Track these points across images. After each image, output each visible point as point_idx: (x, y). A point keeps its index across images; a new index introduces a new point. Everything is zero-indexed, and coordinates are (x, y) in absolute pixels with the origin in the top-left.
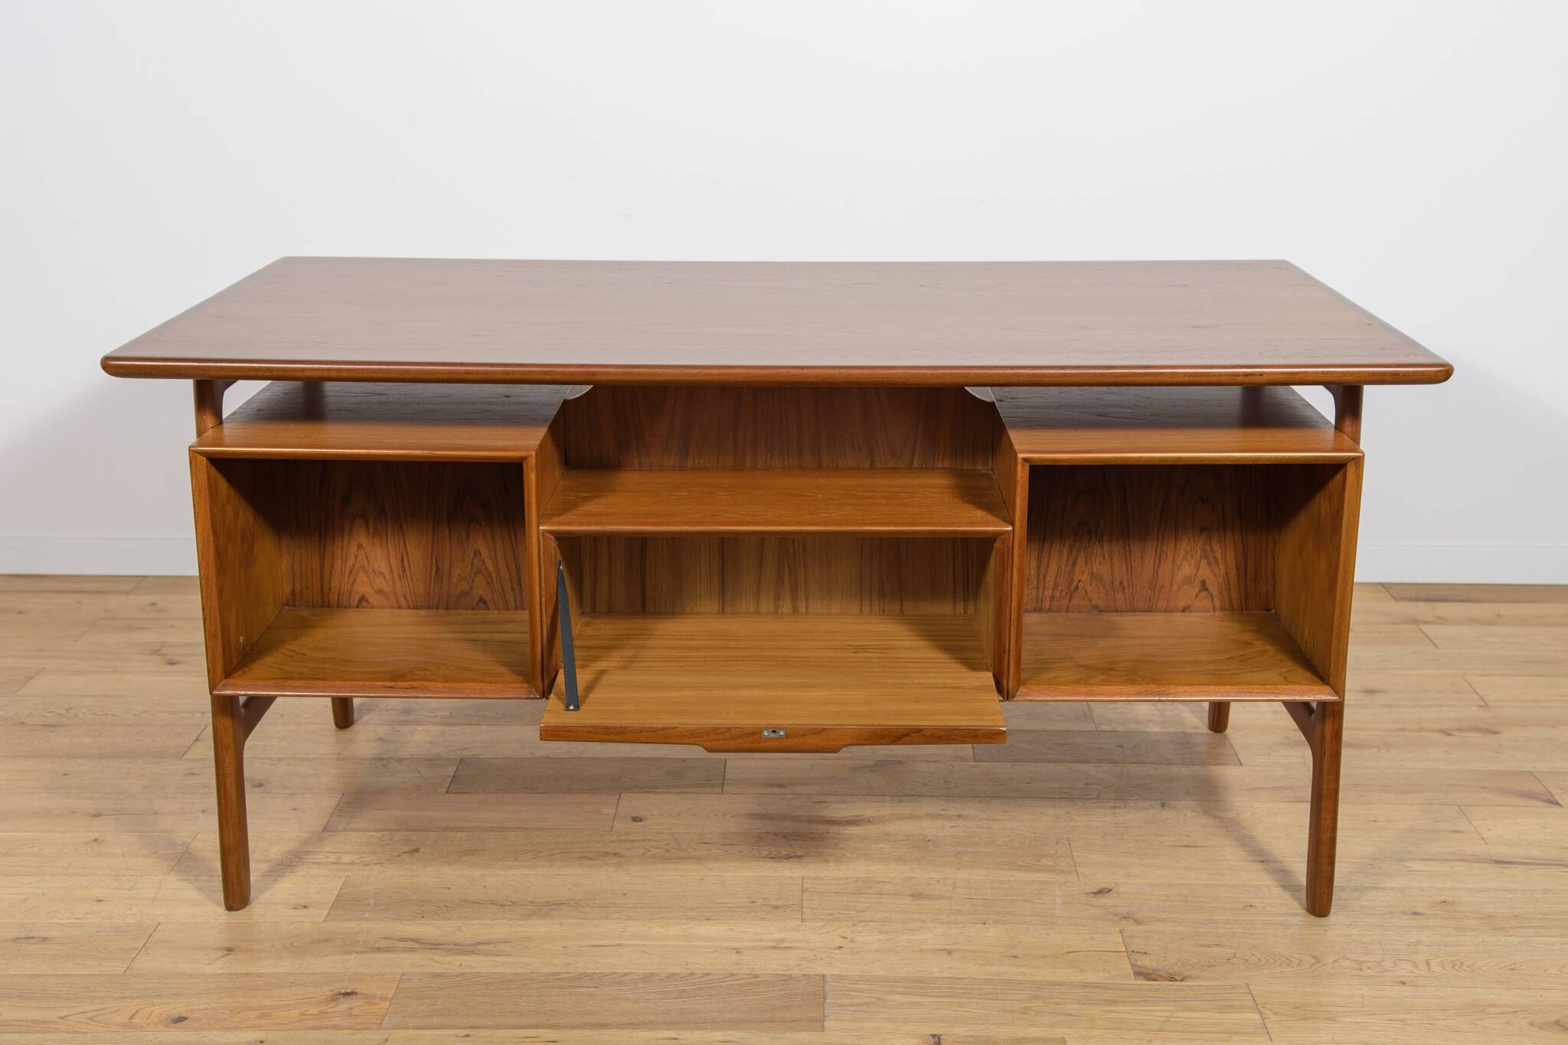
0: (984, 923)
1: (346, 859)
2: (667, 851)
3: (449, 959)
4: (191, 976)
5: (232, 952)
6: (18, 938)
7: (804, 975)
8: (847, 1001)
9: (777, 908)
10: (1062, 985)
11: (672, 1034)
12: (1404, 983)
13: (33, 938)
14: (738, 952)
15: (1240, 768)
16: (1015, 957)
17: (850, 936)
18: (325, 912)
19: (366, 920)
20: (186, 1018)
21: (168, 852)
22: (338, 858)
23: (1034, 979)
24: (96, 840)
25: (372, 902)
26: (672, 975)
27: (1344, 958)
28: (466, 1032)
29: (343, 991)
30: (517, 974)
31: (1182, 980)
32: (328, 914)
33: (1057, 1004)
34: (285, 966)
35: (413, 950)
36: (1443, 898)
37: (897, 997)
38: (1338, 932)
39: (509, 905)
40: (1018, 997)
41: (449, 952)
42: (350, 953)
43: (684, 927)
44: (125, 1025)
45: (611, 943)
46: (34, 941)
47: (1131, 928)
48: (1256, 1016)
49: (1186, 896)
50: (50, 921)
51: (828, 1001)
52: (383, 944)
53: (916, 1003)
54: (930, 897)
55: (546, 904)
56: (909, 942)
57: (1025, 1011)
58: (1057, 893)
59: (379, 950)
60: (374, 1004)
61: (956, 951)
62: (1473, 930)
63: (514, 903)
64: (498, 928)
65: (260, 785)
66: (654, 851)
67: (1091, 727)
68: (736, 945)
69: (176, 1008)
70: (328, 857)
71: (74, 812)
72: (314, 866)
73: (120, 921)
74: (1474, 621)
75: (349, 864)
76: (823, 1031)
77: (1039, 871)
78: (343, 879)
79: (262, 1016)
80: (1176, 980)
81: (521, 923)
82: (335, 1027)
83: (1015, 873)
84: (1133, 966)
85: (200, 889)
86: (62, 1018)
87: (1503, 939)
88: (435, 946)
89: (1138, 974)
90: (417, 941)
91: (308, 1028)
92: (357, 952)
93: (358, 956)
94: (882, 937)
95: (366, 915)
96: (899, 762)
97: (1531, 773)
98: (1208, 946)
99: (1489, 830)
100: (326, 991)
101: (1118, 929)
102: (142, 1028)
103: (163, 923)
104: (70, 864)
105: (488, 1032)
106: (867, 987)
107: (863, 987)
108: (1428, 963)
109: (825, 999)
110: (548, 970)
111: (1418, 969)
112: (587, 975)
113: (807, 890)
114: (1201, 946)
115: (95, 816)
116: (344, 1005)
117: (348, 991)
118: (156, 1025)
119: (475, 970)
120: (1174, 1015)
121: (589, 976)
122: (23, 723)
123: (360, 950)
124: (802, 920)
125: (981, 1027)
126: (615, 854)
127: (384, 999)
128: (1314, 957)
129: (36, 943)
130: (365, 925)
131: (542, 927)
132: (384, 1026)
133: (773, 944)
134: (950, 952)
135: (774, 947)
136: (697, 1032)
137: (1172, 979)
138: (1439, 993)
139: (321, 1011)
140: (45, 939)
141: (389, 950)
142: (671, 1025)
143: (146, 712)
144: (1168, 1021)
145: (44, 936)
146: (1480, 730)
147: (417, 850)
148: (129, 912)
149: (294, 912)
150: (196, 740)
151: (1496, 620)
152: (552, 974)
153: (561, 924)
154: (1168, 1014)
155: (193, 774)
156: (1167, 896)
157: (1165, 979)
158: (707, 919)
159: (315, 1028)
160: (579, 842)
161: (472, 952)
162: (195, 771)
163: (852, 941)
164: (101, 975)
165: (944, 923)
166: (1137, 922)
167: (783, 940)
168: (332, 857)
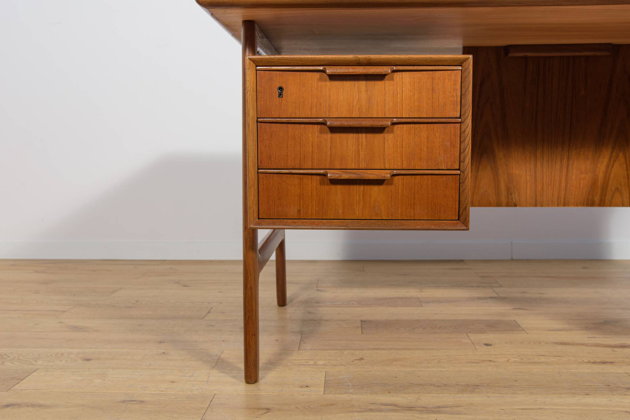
1: (320, 363)
5: (270, 411)
6: (125, 401)
13: (134, 401)
19: (352, 394)
21: (209, 359)
22: (315, 362)
24: (164, 353)
25: (350, 384)
32: (324, 391)
35: (396, 411)
39: (443, 386)
41: (422, 412)
42: (353, 412)
46: (133, 402)
50: (144, 392)
52: (372, 407)
55: (467, 385)
59: (371, 410)
63: (446, 385)
70: (308, 362)
71: (148, 341)
72: (302, 366)
73: (188, 393)
75: (323, 365)
78: (324, 373)
81: (459, 396)
85: (234, 377)
88: (409, 408)
90: (395, 405)
92: (357, 412)
93: (359, 414)
95: (351, 391)
103: (217, 394)
104: (151, 364)
115: (161, 342)
122: (114, 306)
123: (358, 410)
129: (136, 404)
130: (354, 396)
140: (142, 402)
141: (380, 411)
143: (178, 302)
145: (142, 400)
147: (364, 358)
148: (194, 388)
149: (301, 389)
150: (208, 312)
155: (212, 326)
160: (461, 355)
162: (212, 324)
168: (311, 362)
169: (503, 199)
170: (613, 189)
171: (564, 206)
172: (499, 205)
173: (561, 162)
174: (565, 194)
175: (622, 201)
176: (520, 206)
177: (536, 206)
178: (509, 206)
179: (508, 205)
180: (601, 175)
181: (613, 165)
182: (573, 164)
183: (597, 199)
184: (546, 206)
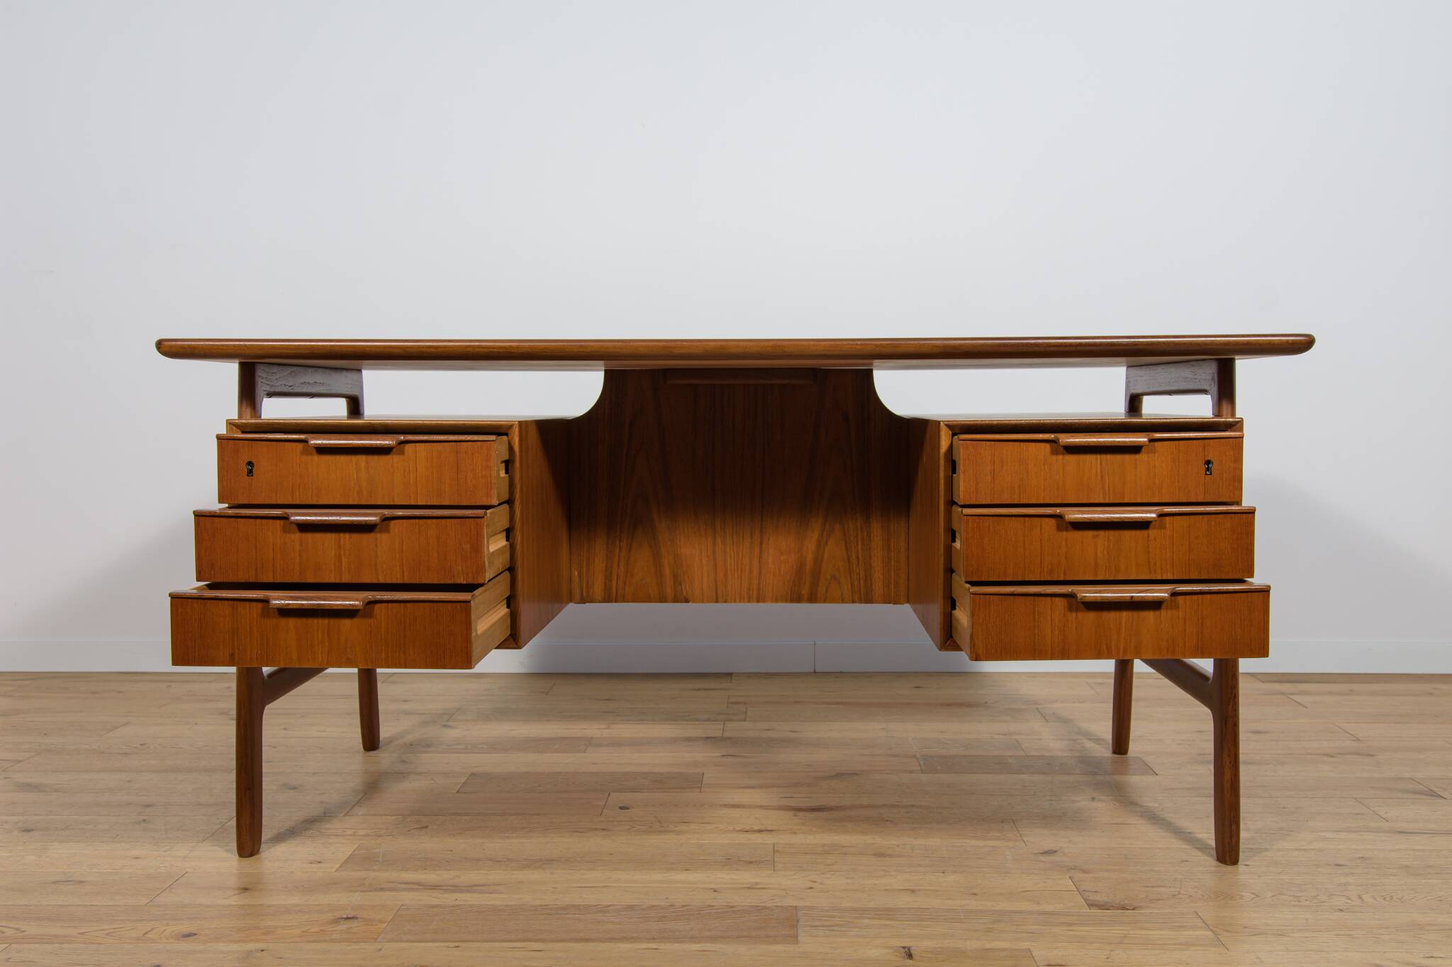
0: (943, 873)
1: (361, 832)
2: (650, 827)
3: (446, 895)
4: (208, 906)
5: (246, 891)
6: (57, 881)
7: (777, 906)
8: (817, 923)
9: (751, 862)
10: (1021, 913)
11: (654, 945)
12: (1342, 910)
13: (71, 881)
14: (715, 891)
15: (1157, 777)
16: (975, 894)
17: (819, 880)
18: (338, 866)
19: (374, 870)
20: (195, 934)
22: (355, 832)
23: (993, 909)
24: (144, 820)
25: (380, 859)
26: (653, 906)
27: (1281, 894)
28: (457, 944)
29: (345, 916)
30: (506, 906)
31: (1133, 909)
32: (340, 867)
33: (1017, 925)
34: (294, 900)
35: (413, 890)
36: (1361, 856)
37: (866, 921)
38: (1271, 877)
39: (505, 861)
40: (981, 921)
41: (446, 891)
42: (356, 891)
43: (664, 875)
44: (138, 939)
45: (595, 885)
46: (69, 883)
47: (1078, 876)
48: (1208, 933)
49: (1126, 855)
50: (89, 871)
51: (800, 923)
52: (387, 885)
53: (885, 925)
54: (890, 856)
55: (540, 860)
56: (875, 884)
57: (989, 930)
58: (1007, 853)
59: (382, 889)
60: (372, 925)
61: (919, 890)
62: (1395, 875)
63: (509, 860)
64: (496, 875)
65: (296, 788)
66: (639, 827)
67: (1022, 753)
68: (712, 886)
69: (185, 928)
70: (345, 831)
71: (130, 804)
72: (332, 838)
73: (151, 871)
74: (1330, 693)
75: (363, 835)
76: (797, 944)
77: (990, 840)
78: (356, 845)
79: (267, 933)
80: (1128, 909)
81: (515, 872)
82: (333, 941)
83: (968, 841)
84: (1085, 900)
86: (82, 934)
87: (1424, 881)
88: (434, 887)
89: (1091, 905)
90: (418, 883)
91: (308, 941)
92: (362, 891)
93: (362, 894)
94: (849, 881)
95: (375, 867)
96: (857, 774)
97: (1411, 779)
98: (1153, 887)
99: (1386, 813)
100: (330, 916)
101: (1067, 877)
102: (153, 941)
103: (189, 872)
104: (117, 835)
105: (478, 944)
106: (839, 914)
107: (835, 914)
108: (1360, 897)
109: (798, 921)
110: (538, 903)
111: (1352, 901)
112: (573, 906)
113: (778, 851)
114: (1147, 887)
115: (147, 806)
116: (344, 926)
117: (349, 916)
118: (167, 939)
119: (470, 903)
120: (1132, 932)
121: (577, 907)
123: (364, 889)
124: (774, 870)
125: (948, 941)
126: (604, 829)
127: (382, 921)
128: (1253, 894)
129: (71, 884)
130: (372, 874)
131: (535, 875)
132: (378, 940)
133: (748, 886)
134: (913, 891)
135: (749, 888)
136: (676, 944)
137: (1124, 908)
138: (1377, 917)
139: (321, 930)
140: (82, 882)
141: (393, 889)
142: (653, 939)
144: (1126, 937)
145: (81, 880)
146: (1357, 754)
147: (426, 827)
148: (162, 865)
149: (310, 866)
151: (1351, 692)
152: (541, 906)
153: (552, 873)
154: (1126, 932)
156: (1108, 855)
157: (1118, 909)
158: (687, 870)
159: (314, 941)
160: (571, 822)
161: (468, 892)
163: (821, 883)
164: (125, 906)
165: (907, 872)
166: (1084, 871)
167: (757, 884)
168: (350, 832)
169: (669, 592)
170: (829, 577)
171: (758, 602)
172: (662, 599)
173: (751, 538)
174: (759, 584)
175: (842, 595)
176: (693, 602)
177: (717, 602)
178: (678, 602)
179: (676, 600)
180: (810, 557)
181: (827, 542)
182: (769, 539)
183: (805, 591)
184: (731, 602)
